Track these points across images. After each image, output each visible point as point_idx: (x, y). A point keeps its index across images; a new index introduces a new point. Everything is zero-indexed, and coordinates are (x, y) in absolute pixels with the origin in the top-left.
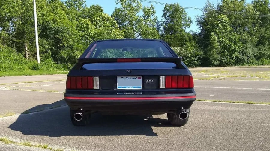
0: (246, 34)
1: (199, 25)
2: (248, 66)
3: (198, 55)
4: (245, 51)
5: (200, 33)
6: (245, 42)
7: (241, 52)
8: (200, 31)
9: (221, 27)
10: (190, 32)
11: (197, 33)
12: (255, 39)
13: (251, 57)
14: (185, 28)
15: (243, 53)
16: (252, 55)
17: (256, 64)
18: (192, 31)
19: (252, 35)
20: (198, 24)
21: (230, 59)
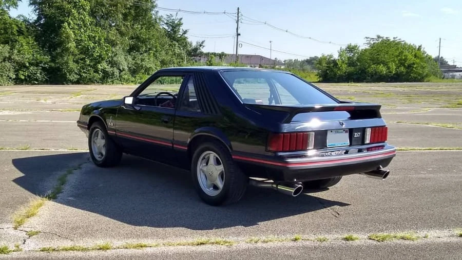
0: (113, 31)
1: (33, 6)
2: (121, 86)
3: (41, 62)
4: (115, 59)
5: (36, 22)
6: (113, 44)
7: (109, 61)
8: (35, 18)
9: (76, 15)
10: (19, 17)
11: (30, 21)
12: (128, 41)
13: (124, 70)
14: (8, 8)
15: (113, 64)
16: (126, 68)
17: (132, 82)
18: (23, 16)
19: (122, 34)
20: (31, 4)
21: (95, 72)
